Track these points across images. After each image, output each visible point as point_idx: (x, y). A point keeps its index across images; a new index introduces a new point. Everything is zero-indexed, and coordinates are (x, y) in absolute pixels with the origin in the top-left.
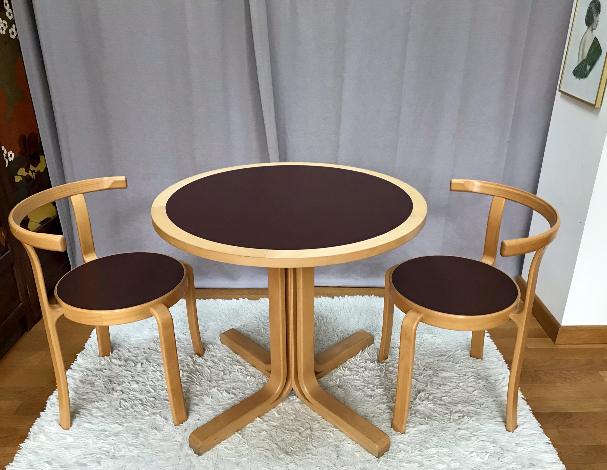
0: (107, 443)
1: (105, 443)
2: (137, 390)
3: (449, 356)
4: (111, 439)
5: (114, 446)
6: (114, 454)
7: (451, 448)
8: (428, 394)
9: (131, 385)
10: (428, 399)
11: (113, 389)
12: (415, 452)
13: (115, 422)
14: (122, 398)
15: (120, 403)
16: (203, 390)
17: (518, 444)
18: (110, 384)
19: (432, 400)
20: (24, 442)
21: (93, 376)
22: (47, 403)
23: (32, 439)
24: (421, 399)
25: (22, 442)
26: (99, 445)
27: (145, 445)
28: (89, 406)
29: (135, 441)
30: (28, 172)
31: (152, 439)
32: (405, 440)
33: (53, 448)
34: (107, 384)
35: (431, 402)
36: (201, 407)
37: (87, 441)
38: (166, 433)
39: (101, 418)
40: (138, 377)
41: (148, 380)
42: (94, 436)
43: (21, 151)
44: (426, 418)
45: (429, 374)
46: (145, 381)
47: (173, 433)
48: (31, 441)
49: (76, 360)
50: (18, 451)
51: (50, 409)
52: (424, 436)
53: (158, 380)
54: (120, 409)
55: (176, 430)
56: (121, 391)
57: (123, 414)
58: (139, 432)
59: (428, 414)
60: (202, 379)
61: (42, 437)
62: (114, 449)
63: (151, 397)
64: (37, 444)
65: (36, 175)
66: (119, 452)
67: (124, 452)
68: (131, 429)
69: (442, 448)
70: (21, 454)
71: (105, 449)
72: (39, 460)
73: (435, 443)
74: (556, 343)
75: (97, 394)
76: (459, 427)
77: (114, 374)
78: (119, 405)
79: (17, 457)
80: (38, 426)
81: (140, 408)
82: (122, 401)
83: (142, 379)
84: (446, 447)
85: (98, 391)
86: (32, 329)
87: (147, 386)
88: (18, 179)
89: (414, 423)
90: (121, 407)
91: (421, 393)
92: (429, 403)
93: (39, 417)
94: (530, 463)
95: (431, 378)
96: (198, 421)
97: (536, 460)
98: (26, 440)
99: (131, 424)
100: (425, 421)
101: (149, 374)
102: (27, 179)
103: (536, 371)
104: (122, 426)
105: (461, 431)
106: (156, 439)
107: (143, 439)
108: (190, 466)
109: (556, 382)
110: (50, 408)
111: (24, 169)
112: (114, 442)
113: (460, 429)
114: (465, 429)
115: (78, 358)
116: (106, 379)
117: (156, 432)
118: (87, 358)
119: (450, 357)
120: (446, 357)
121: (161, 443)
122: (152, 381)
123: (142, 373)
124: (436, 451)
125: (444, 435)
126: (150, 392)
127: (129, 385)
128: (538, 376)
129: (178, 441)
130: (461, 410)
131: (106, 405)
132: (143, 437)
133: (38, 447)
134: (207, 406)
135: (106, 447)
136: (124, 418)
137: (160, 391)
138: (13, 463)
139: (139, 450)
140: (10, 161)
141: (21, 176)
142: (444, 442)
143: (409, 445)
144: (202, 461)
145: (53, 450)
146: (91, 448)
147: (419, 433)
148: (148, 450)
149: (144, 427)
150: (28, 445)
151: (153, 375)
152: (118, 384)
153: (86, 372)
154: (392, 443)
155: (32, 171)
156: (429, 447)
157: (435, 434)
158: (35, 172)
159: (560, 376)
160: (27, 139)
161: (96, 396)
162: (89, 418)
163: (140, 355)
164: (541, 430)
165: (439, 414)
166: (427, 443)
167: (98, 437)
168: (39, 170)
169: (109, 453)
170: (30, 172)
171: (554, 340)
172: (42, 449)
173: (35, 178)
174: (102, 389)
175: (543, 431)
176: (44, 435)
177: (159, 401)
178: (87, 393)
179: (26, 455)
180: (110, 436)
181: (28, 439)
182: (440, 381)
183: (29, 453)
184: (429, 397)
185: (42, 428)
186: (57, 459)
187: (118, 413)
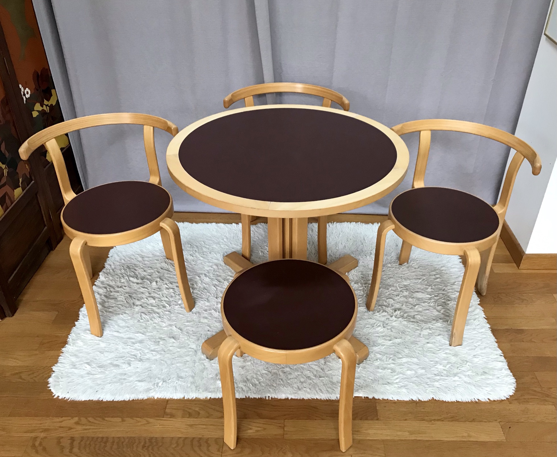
0: (134, 348)
1: (132, 349)
2: (155, 305)
3: (424, 279)
4: (137, 346)
5: (140, 351)
6: (141, 358)
7: (419, 359)
8: (403, 312)
9: (148, 301)
10: (402, 317)
11: (134, 304)
12: (389, 361)
13: (138, 331)
14: (142, 311)
15: (141, 316)
16: (211, 305)
17: (475, 355)
18: (131, 300)
19: (406, 318)
20: (65, 347)
21: (115, 292)
22: (79, 314)
23: (72, 345)
24: (397, 316)
25: (63, 347)
26: (127, 350)
27: (165, 351)
28: (115, 318)
29: (156, 347)
30: (43, 107)
31: (171, 346)
32: (381, 351)
33: (90, 352)
34: (128, 300)
35: (405, 319)
36: (209, 320)
37: (117, 346)
38: (182, 342)
39: (127, 328)
40: (155, 294)
41: (163, 296)
42: (123, 343)
43: (35, 87)
44: (400, 333)
45: (405, 295)
46: (159, 297)
47: (187, 341)
48: (71, 346)
49: (99, 278)
50: (61, 354)
51: (83, 320)
52: (398, 348)
53: (172, 297)
54: (142, 321)
55: (191, 339)
56: (141, 305)
57: (144, 325)
58: (159, 340)
59: (402, 329)
60: (209, 296)
61: (80, 343)
62: (140, 353)
63: (167, 311)
64: (76, 348)
65: (49, 109)
66: (145, 356)
67: (148, 356)
68: (152, 337)
69: (411, 358)
70: (64, 357)
71: (133, 353)
72: (80, 361)
73: (406, 354)
74: (519, 268)
75: (121, 308)
76: (427, 341)
77: (132, 291)
78: (140, 318)
79: (61, 359)
80: (75, 334)
81: (158, 320)
82: (142, 314)
83: (158, 295)
84: (415, 357)
85: (121, 305)
86: (56, 249)
87: (162, 301)
88: (35, 114)
89: (389, 337)
90: (142, 319)
91: (396, 312)
92: (403, 320)
93: (75, 326)
94: (483, 372)
95: (406, 299)
96: (208, 332)
97: (489, 369)
98: (67, 345)
99: (152, 334)
100: (399, 335)
101: (163, 291)
102: (42, 113)
103: (498, 293)
104: (145, 335)
105: (429, 345)
106: (174, 346)
107: (163, 346)
108: (204, 368)
109: (514, 303)
110: (83, 318)
111: (39, 104)
112: (140, 348)
113: (428, 343)
114: (432, 343)
115: (101, 276)
116: (127, 295)
117: (173, 340)
118: (108, 276)
119: (425, 281)
120: (420, 280)
121: (179, 350)
122: (166, 297)
123: (157, 290)
124: (407, 360)
125: (414, 347)
126: (165, 307)
127: (147, 300)
128: (500, 298)
129: (193, 348)
130: (431, 327)
131: (129, 318)
132: (163, 345)
133: (77, 351)
134: (215, 319)
135: (133, 352)
136: (145, 328)
137: (174, 306)
138: (59, 364)
139: (161, 355)
140: (27, 97)
141: (37, 111)
142: (414, 353)
143: (384, 355)
144: (213, 365)
145: (90, 353)
146: (121, 352)
147: (394, 346)
148: (168, 355)
149: (163, 336)
150: (68, 349)
151: (167, 292)
152: (137, 299)
153: (109, 288)
154: (371, 353)
155: (47, 105)
156: (401, 356)
157: (407, 347)
158: (49, 106)
159: (518, 297)
160: (40, 74)
161: (120, 309)
162: (116, 328)
163: (154, 274)
164: (496, 345)
165: (411, 330)
166: (400, 353)
167: (126, 343)
168: (52, 103)
169: (136, 356)
170: (44, 106)
171: (518, 266)
172: (81, 352)
173: (49, 112)
174: (124, 304)
175: (497, 346)
176: (81, 341)
177: (174, 315)
178: (113, 307)
179: (69, 357)
180: (136, 343)
181: (67, 344)
182: (414, 301)
183: (71, 355)
184: (403, 315)
185: (78, 335)
186: (94, 360)
187: (140, 324)
